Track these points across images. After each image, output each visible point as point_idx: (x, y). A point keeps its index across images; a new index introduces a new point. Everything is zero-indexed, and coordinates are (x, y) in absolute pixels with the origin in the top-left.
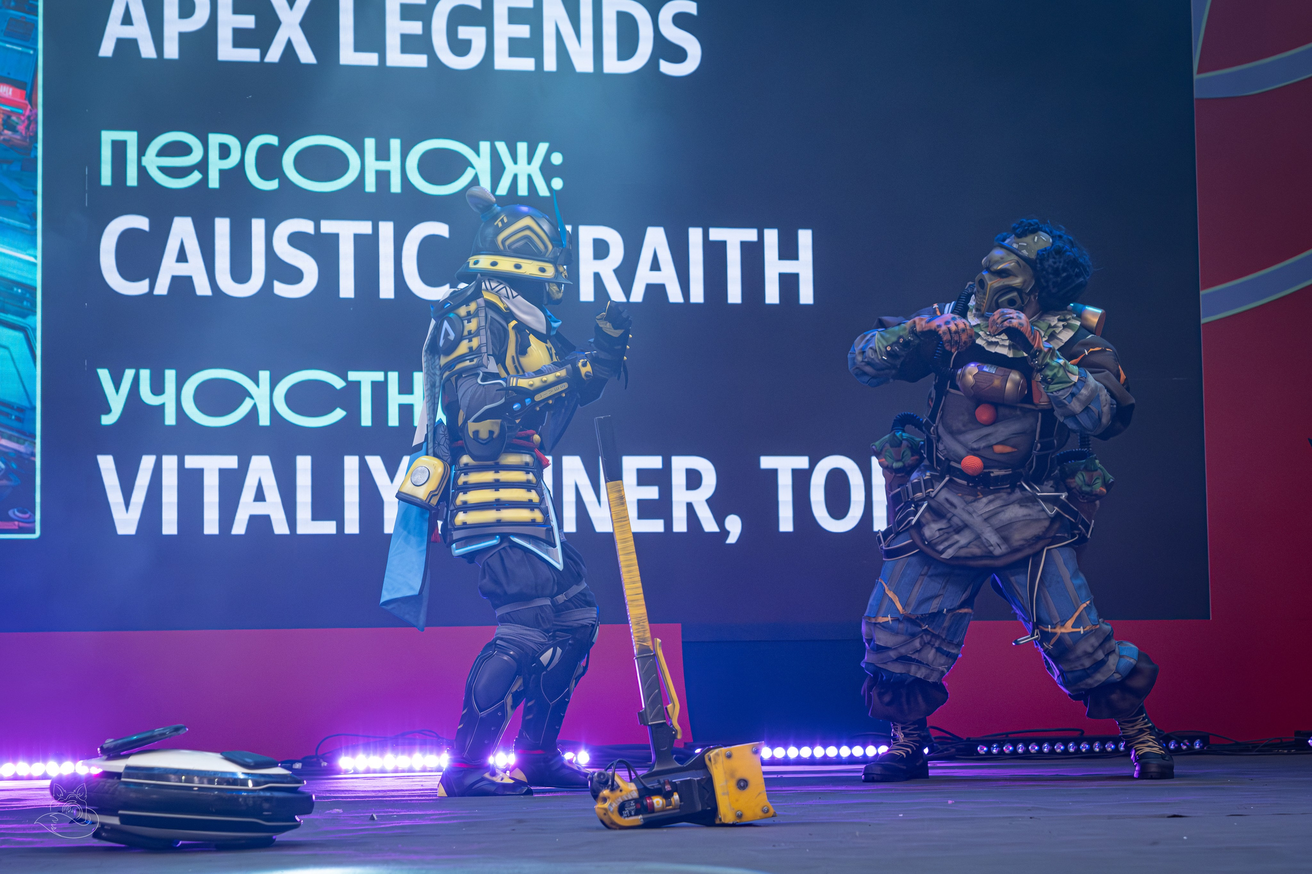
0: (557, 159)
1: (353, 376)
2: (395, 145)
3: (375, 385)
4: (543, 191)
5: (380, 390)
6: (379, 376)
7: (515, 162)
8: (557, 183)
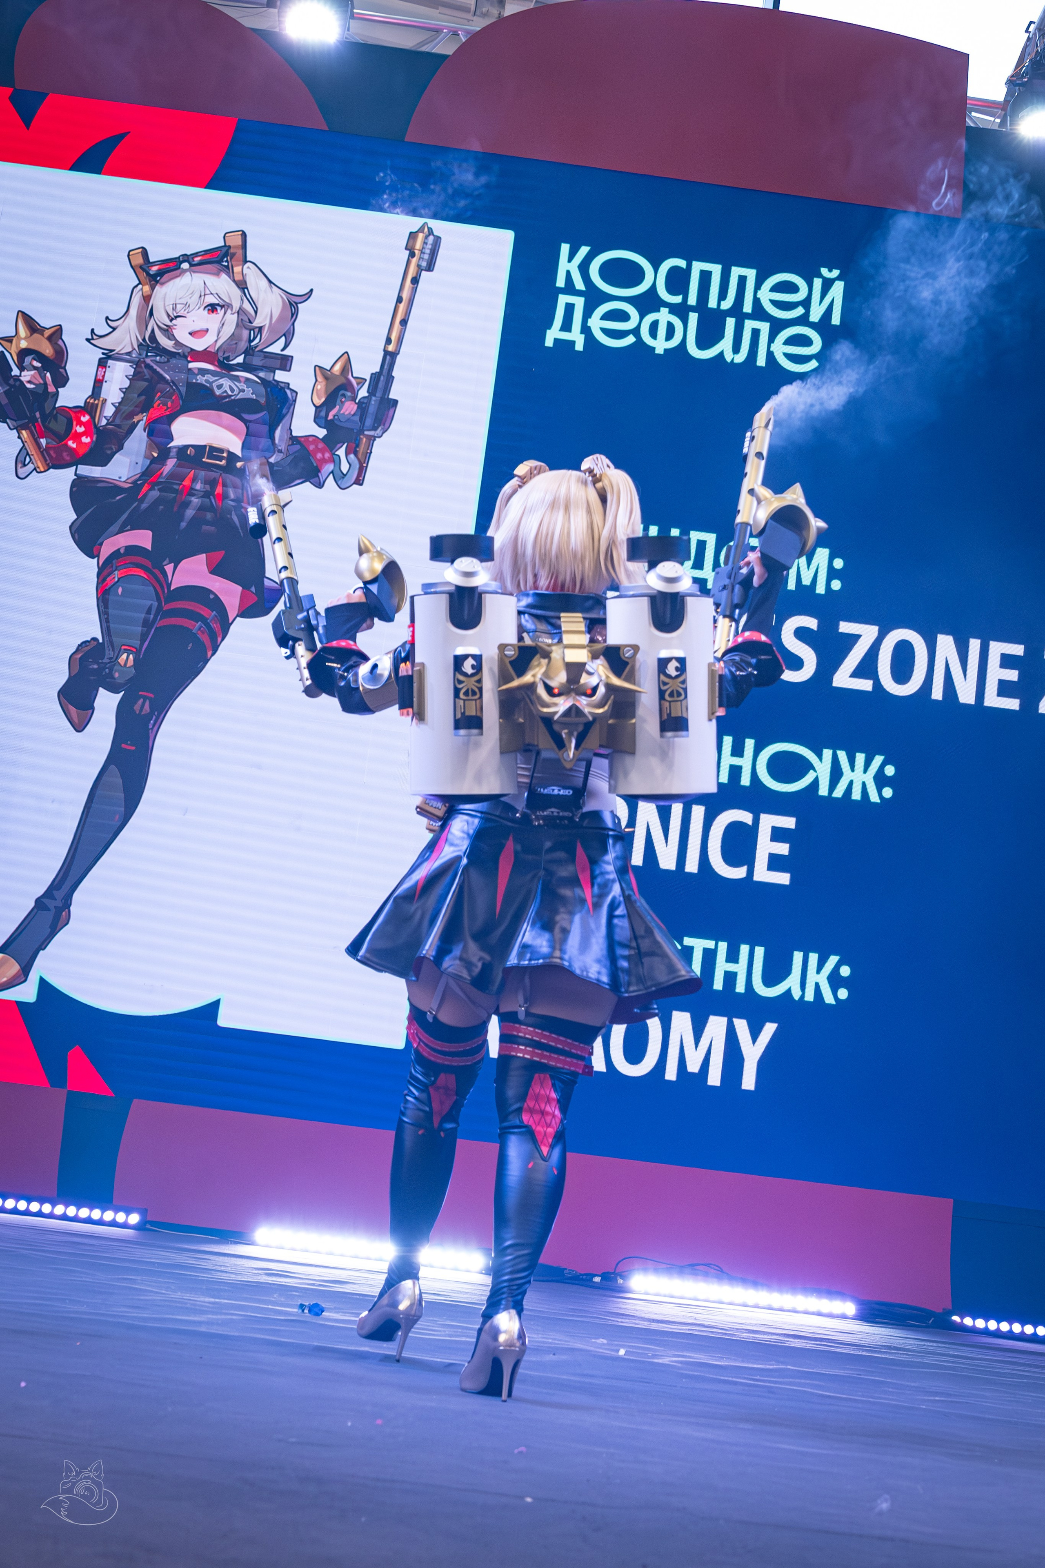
0: (890, 771)
1: (688, 941)
2: (750, 744)
3: (706, 951)
4: (874, 798)
5: (709, 957)
6: (710, 944)
7: (853, 769)
8: (888, 792)
